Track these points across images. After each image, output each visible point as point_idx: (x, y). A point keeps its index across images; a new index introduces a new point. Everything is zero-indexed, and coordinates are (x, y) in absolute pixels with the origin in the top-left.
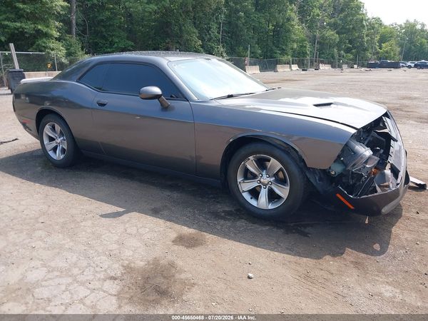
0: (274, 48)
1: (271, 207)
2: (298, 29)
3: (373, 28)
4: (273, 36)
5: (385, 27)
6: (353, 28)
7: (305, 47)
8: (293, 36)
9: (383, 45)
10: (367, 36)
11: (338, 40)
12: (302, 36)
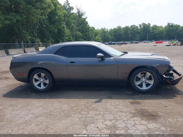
0: (59, 39)
1: (147, 88)
2: (67, 31)
3: (92, 31)
4: (58, 34)
5: (96, 30)
6: (86, 31)
7: (71, 38)
8: (66, 34)
9: (96, 37)
10: (91, 34)
11: (82, 35)
12: (69, 34)
